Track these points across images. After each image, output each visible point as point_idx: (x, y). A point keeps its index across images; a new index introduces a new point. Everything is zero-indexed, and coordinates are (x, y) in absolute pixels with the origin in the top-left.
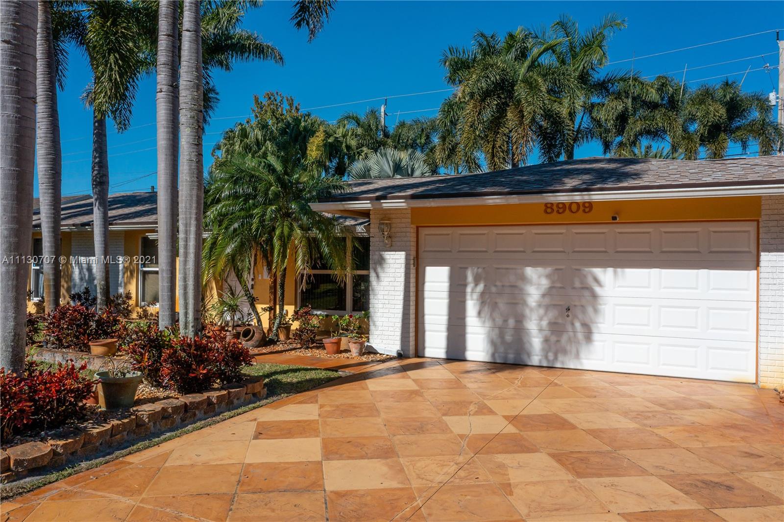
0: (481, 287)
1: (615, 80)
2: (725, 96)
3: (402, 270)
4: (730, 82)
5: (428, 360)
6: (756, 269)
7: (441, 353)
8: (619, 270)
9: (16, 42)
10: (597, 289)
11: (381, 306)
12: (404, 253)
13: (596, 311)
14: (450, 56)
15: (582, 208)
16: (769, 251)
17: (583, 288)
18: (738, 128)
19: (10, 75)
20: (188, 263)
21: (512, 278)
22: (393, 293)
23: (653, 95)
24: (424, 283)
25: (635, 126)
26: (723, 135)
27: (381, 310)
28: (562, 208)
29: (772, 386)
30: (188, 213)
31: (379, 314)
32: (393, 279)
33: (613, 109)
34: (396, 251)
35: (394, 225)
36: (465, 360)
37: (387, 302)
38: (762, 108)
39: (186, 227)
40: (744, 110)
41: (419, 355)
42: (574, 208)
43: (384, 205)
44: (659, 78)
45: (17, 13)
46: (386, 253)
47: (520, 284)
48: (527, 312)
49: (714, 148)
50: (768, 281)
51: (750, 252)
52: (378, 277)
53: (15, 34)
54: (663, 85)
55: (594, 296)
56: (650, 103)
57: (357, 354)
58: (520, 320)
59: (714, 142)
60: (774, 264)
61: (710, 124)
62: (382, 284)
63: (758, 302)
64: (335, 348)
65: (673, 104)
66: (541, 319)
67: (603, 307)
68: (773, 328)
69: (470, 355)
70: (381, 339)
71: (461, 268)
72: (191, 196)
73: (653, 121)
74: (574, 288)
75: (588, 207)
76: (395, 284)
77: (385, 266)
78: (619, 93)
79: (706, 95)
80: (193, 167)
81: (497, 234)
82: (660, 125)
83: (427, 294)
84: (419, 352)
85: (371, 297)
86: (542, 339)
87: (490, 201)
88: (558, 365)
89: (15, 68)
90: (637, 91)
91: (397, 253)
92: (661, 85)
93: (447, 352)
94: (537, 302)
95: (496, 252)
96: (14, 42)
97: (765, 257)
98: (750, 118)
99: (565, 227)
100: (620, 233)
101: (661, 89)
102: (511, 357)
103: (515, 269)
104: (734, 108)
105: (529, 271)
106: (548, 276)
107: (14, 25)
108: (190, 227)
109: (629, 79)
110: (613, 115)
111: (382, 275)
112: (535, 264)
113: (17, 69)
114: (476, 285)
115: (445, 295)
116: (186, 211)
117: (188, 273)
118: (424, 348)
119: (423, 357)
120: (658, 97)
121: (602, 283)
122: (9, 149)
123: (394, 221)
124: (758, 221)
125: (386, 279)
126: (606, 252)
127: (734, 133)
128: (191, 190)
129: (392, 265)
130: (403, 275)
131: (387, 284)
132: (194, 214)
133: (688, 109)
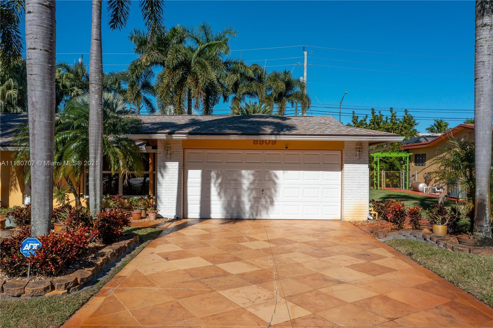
0: (219, 181)
1: (231, 63)
2: (285, 78)
3: (177, 172)
4: (287, 72)
5: (190, 220)
6: (341, 171)
7: (197, 216)
8: (285, 171)
9: (51, 51)
10: (276, 181)
11: (164, 192)
12: (178, 163)
13: (275, 191)
14: (135, 35)
15: (271, 142)
16: (347, 163)
17: (269, 180)
18: (290, 95)
19: (48, 69)
20: (96, 171)
21: (235, 176)
22: (171, 184)
23: (251, 73)
24: (187, 179)
25: (243, 89)
26: (284, 98)
27: (164, 194)
28: (262, 142)
29: (348, 220)
30: (96, 143)
31: (163, 196)
32: (171, 177)
33: (232, 79)
34: (173, 162)
35: (172, 147)
36: (210, 219)
37: (168, 189)
38: (301, 86)
39: (95, 151)
40: (293, 86)
41: (185, 217)
42: (268, 142)
43: (174, 137)
44: (254, 65)
45: (51, 35)
46: (167, 162)
47: (239, 178)
48: (243, 192)
49: (280, 105)
50: (347, 176)
51: (338, 164)
52: (162, 176)
53: (50, 47)
54: (256, 69)
55: (275, 183)
56: (249, 77)
57: (154, 219)
58: (239, 197)
59: (280, 102)
60: (349, 169)
61: (279, 92)
62: (165, 179)
63: (342, 185)
64: (139, 216)
65: (260, 79)
66: (249, 195)
67: (279, 189)
68: (348, 196)
69: (213, 216)
70: (164, 210)
71: (208, 171)
72: (99, 133)
73: (251, 87)
74: (266, 180)
75: (275, 142)
76: (173, 179)
77: (167, 170)
78: (234, 70)
79: (276, 77)
80: (99, 117)
81: (228, 153)
82: (255, 90)
83: (189, 185)
84: (185, 216)
85: (158, 187)
86: (250, 206)
87: (233, 138)
88: (259, 217)
89: (50, 66)
90: (242, 71)
91: (174, 163)
92: (255, 69)
93: (200, 215)
94: (247, 187)
95: (227, 162)
96: (50, 51)
97: (346, 166)
98: (295, 91)
99: (261, 150)
100: (286, 154)
101: (255, 71)
102: (235, 215)
103: (237, 171)
104: (289, 85)
105: (244, 172)
106: (253, 175)
107: (50, 41)
108: (97, 151)
109: (239, 63)
110: (231, 83)
111: (165, 174)
112: (246, 168)
113: (51, 66)
114: (217, 179)
115: (199, 185)
116: (95, 142)
117: (96, 177)
118: (187, 214)
119: (187, 218)
120: (253, 75)
121: (279, 178)
122: (47, 111)
123: (172, 145)
124: (342, 151)
125: (167, 177)
126: (280, 163)
127: (288, 97)
128: (99, 130)
129: (170, 169)
130: (177, 175)
131: (168, 179)
132: (100, 143)
133: (268, 83)
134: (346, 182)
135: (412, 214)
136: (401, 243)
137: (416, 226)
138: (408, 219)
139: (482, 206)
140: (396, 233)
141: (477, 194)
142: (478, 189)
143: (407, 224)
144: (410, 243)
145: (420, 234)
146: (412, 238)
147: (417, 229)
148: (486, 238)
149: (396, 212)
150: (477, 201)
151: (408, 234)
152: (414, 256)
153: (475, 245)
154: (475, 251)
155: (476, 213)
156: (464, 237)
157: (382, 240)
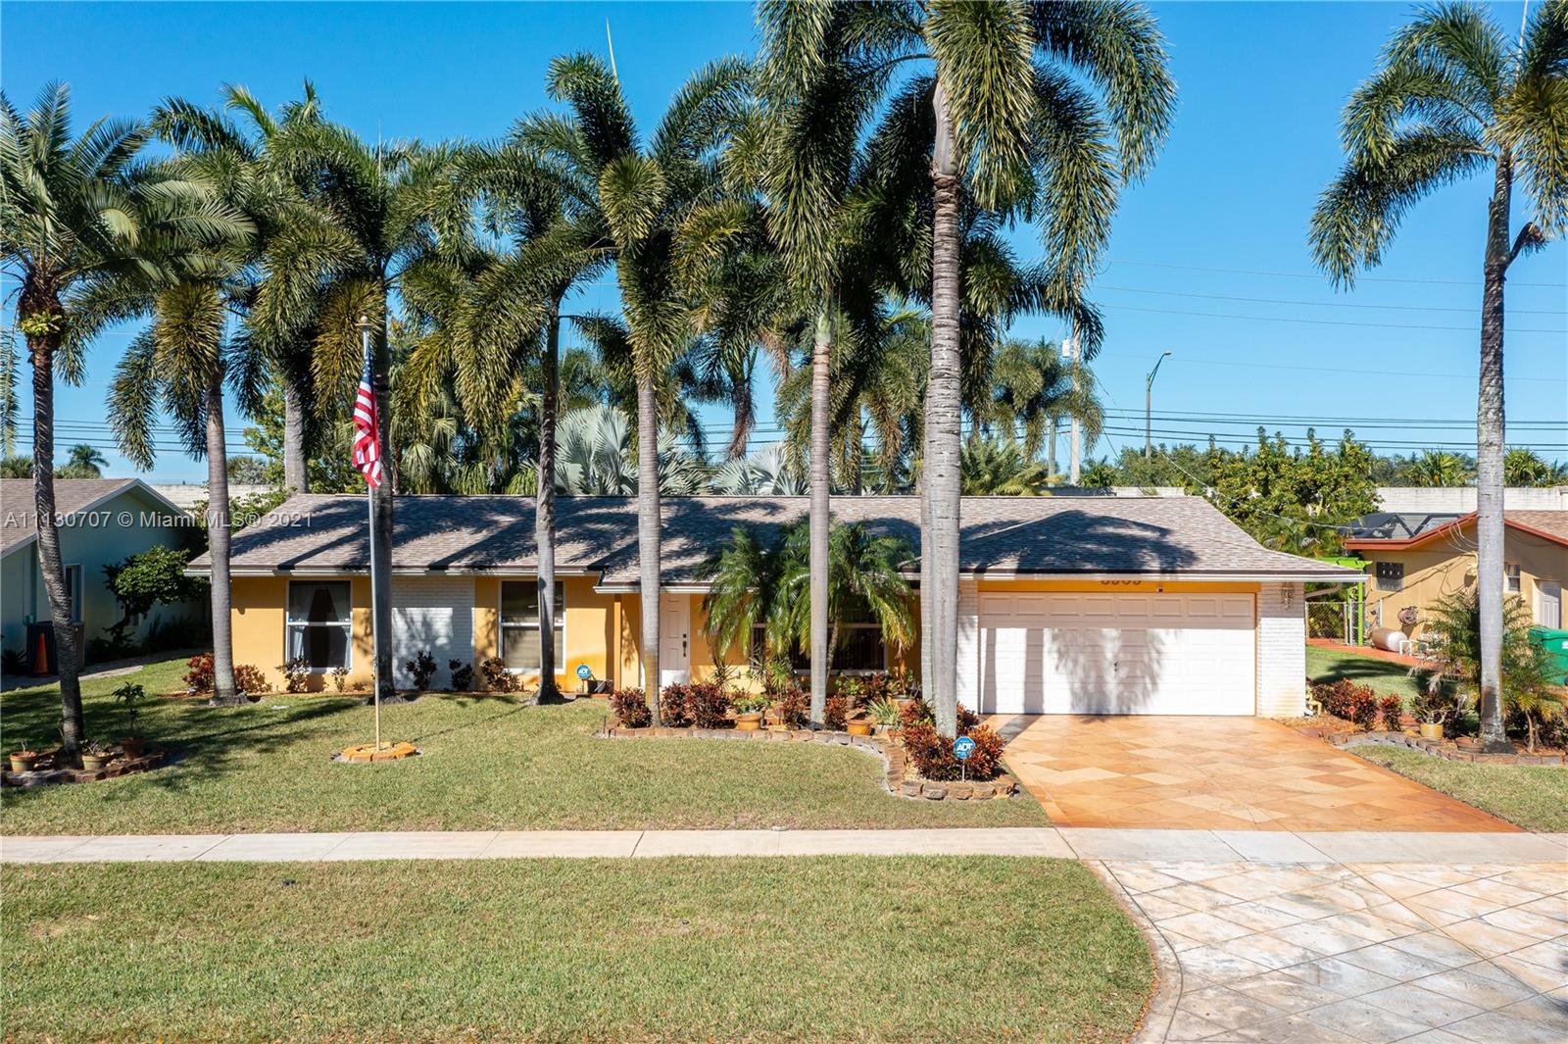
134: (1264, 650)
135: (1387, 707)
136: (1374, 751)
137: (1393, 724)
138: (1380, 715)
139: (1490, 696)
140: (1363, 736)
141: (1484, 679)
142: (1484, 673)
143: (1379, 721)
144: (1387, 750)
145: (1400, 738)
146: (1389, 743)
147: (1394, 729)
148: (1496, 742)
149: (1362, 703)
150: (1484, 690)
151: (1382, 738)
152: (1394, 767)
153: (1481, 751)
154: (1480, 759)
155: (1482, 706)
156: (1465, 740)
157: (1342, 748)
